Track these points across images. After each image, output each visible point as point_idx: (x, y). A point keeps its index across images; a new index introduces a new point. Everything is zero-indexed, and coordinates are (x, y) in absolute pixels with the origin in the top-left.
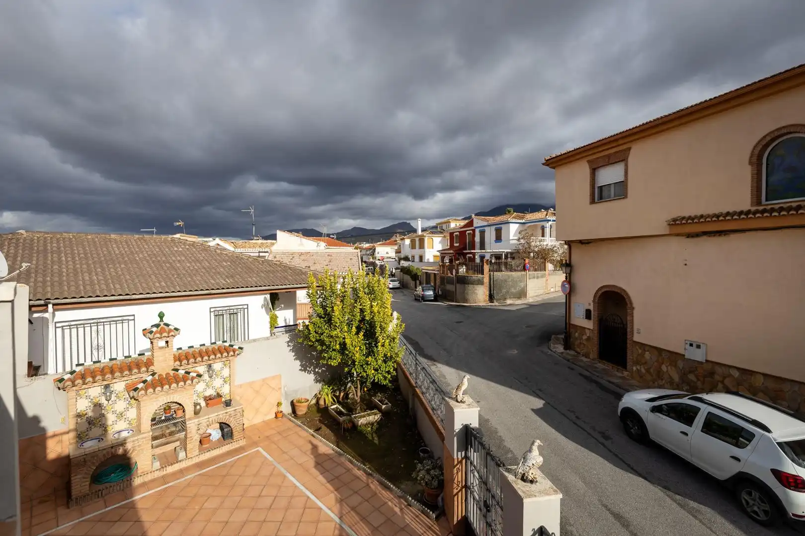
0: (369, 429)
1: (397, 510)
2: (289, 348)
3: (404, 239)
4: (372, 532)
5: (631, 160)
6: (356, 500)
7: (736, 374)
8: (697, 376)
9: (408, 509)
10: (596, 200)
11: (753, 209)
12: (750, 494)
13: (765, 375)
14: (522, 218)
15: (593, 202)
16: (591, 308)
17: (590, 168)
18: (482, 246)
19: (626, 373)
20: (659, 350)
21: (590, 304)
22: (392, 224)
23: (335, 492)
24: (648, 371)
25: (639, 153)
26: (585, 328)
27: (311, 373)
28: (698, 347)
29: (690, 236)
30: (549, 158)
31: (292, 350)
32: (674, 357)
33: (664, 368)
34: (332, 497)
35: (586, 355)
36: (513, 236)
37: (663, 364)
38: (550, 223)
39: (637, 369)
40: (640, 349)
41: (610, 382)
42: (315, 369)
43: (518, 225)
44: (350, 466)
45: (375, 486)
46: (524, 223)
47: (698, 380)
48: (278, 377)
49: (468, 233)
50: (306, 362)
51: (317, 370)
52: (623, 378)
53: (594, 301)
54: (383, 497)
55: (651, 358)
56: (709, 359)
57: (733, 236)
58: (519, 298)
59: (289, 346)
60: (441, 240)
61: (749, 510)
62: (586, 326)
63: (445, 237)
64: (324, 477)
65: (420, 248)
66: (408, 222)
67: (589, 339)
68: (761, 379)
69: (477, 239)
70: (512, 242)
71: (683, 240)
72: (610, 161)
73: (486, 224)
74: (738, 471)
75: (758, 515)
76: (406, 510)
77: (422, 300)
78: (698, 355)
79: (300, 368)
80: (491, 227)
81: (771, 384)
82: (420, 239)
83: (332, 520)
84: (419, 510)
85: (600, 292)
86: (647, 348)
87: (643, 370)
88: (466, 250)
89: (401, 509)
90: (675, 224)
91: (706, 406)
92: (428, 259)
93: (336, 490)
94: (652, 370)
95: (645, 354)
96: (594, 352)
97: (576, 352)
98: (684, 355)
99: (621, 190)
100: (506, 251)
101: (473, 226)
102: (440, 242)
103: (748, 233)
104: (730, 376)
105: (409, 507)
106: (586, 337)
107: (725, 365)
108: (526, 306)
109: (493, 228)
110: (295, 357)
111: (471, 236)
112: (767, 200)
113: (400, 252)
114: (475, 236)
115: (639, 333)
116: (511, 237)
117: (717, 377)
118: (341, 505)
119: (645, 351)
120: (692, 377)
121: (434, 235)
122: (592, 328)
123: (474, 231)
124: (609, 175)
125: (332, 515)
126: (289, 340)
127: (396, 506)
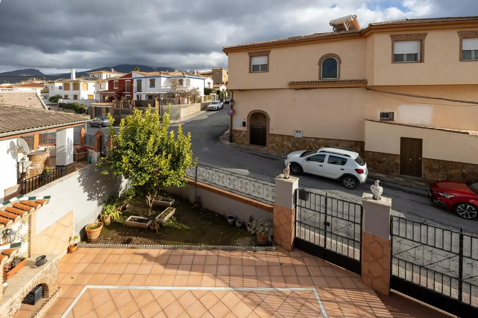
0: (171, 222)
1: (252, 258)
2: (80, 184)
3: (54, 82)
4: (257, 279)
5: (270, 55)
6: (223, 269)
7: (313, 140)
8: (299, 144)
9: (257, 254)
10: (252, 71)
11: (320, 81)
12: (347, 180)
13: (324, 139)
14: (167, 74)
15: (250, 72)
16: (246, 121)
17: (249, 57)
18: (139, 89)
19: (265, 148)
20: (283, 136)
21: (245, 119)
22: (18, 69)
23: (204, 274)
24: (277, 145)
25: (274, 53)
26: (242, 131)
27: (95, 199)
28: (300, 132)
29: (296, 89)
30: (226, 48)
31: (82, 185)
32: (289, 137)
33: (285, 143)
34: (207, 278)
35: (243, 144)
36: (163, 84)
37: (284, 141)
38: (186, 78)
39: (272, 146)
40: (273, 136)
41: (262, 153)
42: (98, 194)
43: (166, 78)
44: (192, 252)
45: (222, 253)
46: (169, 77)
47: (300, 145)
48: (71, 213)
49: (115, 82)
50: (92, 191)
51: (99, 195)
52: (265, 150)
53: (247, 118)
54: (237, 256)
55: (278, 140)
56: (304, 136)
57: (312, 90)
58: (177, 119)
59: (79, 181)
60: (95, 84)
61: (347, 186)
62: (242, 130)
63: (98, 82)
64: (181, 270)
65: (74, 89)
66: (36, 69)
67: (244, 136)
68: (321, 140)
69: (135, 85)
70: (162, 88)
71: (294, 91)
72: (260, 54)
73: (143, 76)
74: (343, 173)
75: (350, 187)
76: (256, 255)
77: (101, 126)
78: (299, 135)
79: (88, 198)
80: (147, 78)
81: (325, 142)
82: (74, 83)
83: (228, 292)
84: (263, 250)
85: (252, 113)
86: (276, 136)
87: (275, 146)
88: (125, 92)
89: (254, 256)
90: (292, 85)
91: (327, 153)
92: (83, 98)
93: (203, 273)
94: (279, 145)
95: (275, 138)
96: (247, 141)
97: (236, 143)
98: (294, 136)
99: (265, 68)
100: (164, 93)
101: (132, 77)
102: (94, 86)
103: (318, 89)
104: (311, 141)
105: (255, 252)
106: (243, 135)
107: (309, 137)
108: (184, 123)
109: (148, 79)
110: (84, 190)
111: (130, 83)
112: (322, 78)
113: (48, 92)
114: (133, 83)
115: (272, 130)
116: (162, 85)
117: (307, 142)
118: (219, 279)
119: (276, 137)
120: (297, 144)
121: (88, 81)
122: (246, 130)
123: (132, 80)
124: (259, 61)
125: (223, 289)
126: (80, 176)
127: (249, 256)
